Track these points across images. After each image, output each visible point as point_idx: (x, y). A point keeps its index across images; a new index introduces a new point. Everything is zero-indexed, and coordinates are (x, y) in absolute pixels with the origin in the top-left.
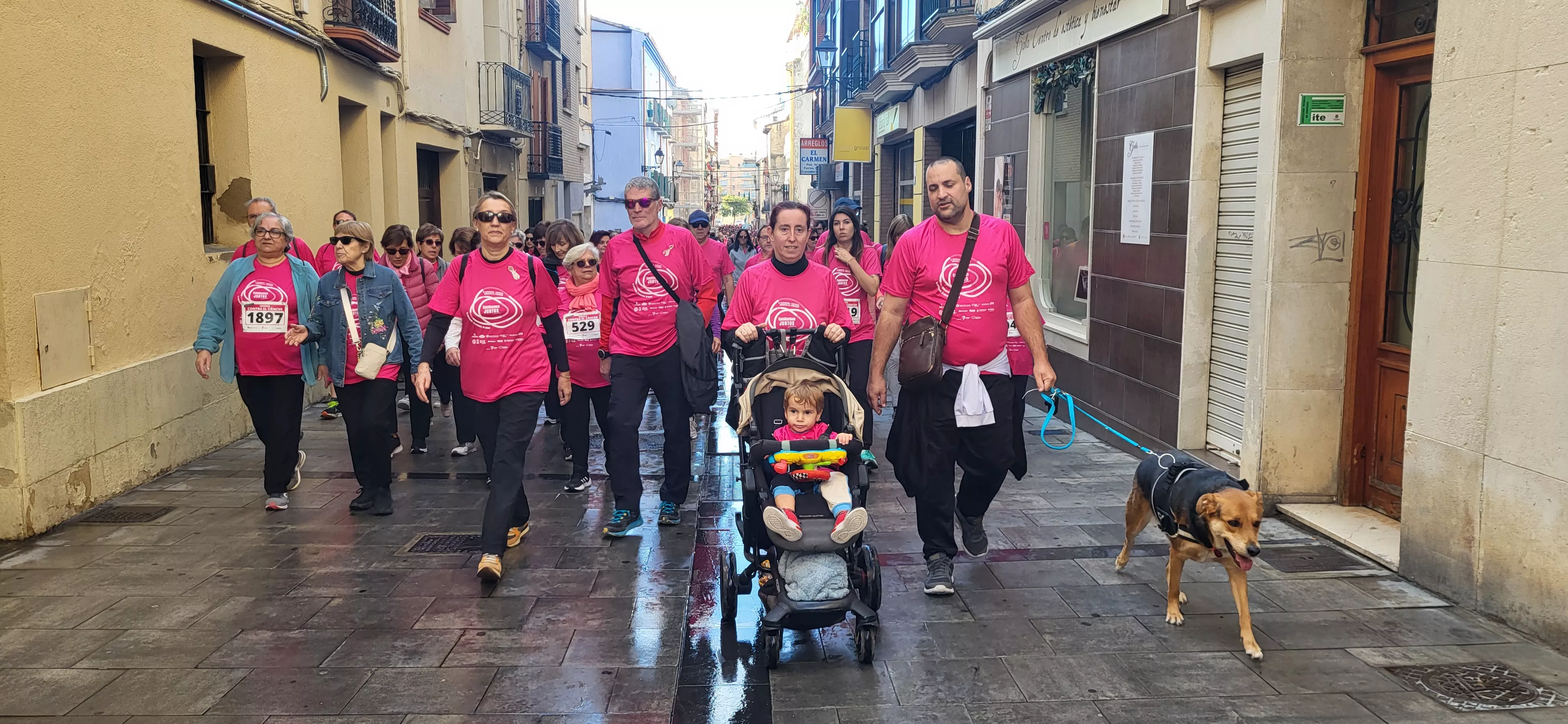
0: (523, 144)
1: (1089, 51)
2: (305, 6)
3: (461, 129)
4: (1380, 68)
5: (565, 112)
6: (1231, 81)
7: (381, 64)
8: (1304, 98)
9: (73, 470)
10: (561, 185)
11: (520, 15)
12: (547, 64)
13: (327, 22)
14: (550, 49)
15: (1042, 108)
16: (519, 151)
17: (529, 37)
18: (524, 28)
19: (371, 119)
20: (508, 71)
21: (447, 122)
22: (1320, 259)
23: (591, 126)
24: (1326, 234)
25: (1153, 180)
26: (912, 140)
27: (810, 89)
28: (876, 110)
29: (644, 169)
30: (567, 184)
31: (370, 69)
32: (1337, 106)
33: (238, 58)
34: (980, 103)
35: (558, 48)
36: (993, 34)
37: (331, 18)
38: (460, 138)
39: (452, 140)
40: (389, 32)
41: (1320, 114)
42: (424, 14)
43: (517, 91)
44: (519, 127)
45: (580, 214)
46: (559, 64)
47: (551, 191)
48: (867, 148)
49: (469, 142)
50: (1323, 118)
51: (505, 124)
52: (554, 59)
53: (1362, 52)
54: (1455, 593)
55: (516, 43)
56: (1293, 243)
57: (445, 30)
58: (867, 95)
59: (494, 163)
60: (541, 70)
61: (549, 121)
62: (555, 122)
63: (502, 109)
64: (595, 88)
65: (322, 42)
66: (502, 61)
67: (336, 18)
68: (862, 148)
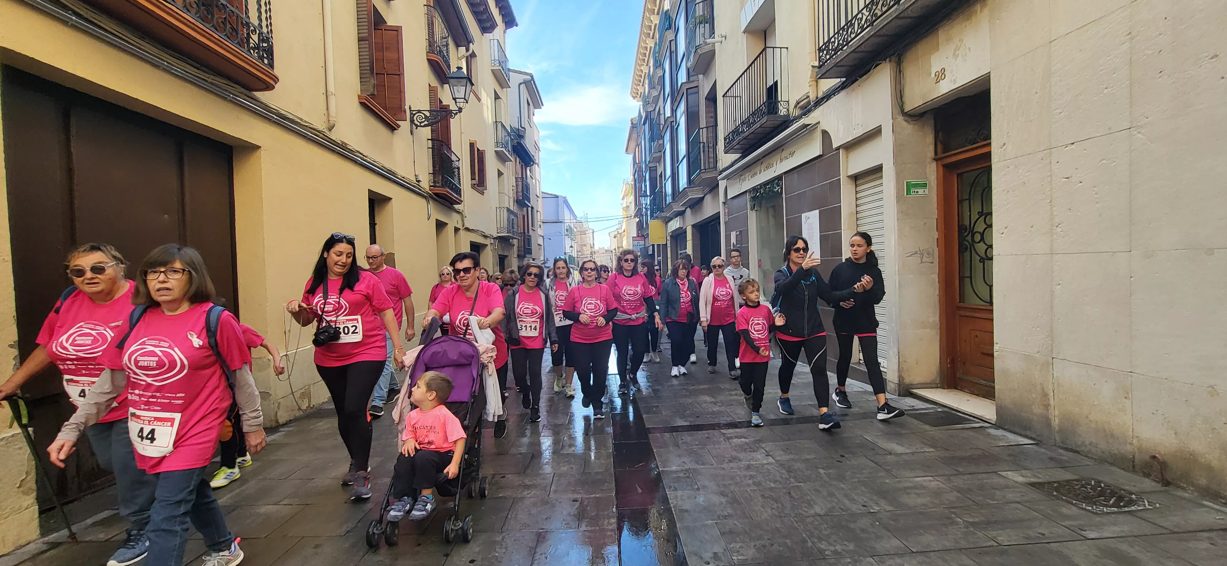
0: (515, 242)
1: (779, 178)
2: (420, 178)
3: (489, 235)
4: (945, 166)
5: (532, 229)
6: (859, 182)
7: (454, 206)
8: (907, 183)
9: (302, 391)
11: (514, 188)
12: (525, 209)
13: (431, 186)
14: (526, 202)
15: (754, 207)
16: (514, 245)
17: (517, 198)
18: (515, 193)
19: (450, 229)
20: (508, 210)
21: (483, 232)
22: (922, 262)
23: (543, 237)
24: (923, 250)
25: (820, 233)
26: (686, 232)
27: (635, 217)
28: (667, 221)
29: (565, 254)
31: (449, 208)
32: (924, 185)
33: (390, 199)
34: (721, 209)
35: (529, 202)
36: (727, 178)
37: (432, 184)
38: (489, 239)
39: (485, 240)
40: (458, 191)
41: (916, 190)
42: (473, 186)
43: (513, 219)
44: (514, 234)
46: (530, 209)
48: (664, 238)
49: (492, 241)
50: (917, 192)
51: (508, 233)
52: (528, 207)
53: (934, 159)
54: (1039, 436)
55: (512, 200)
56: (907, 255)
57: (482, 193)
58: (663, 214)
59: (503, 249)
60: (522, 211)
61: (526, 232)
62: (528, 233)
63: (506, 226)
65: (430, 195)
66: (506, 206)
67: (435, 184)
68: (661, 238)
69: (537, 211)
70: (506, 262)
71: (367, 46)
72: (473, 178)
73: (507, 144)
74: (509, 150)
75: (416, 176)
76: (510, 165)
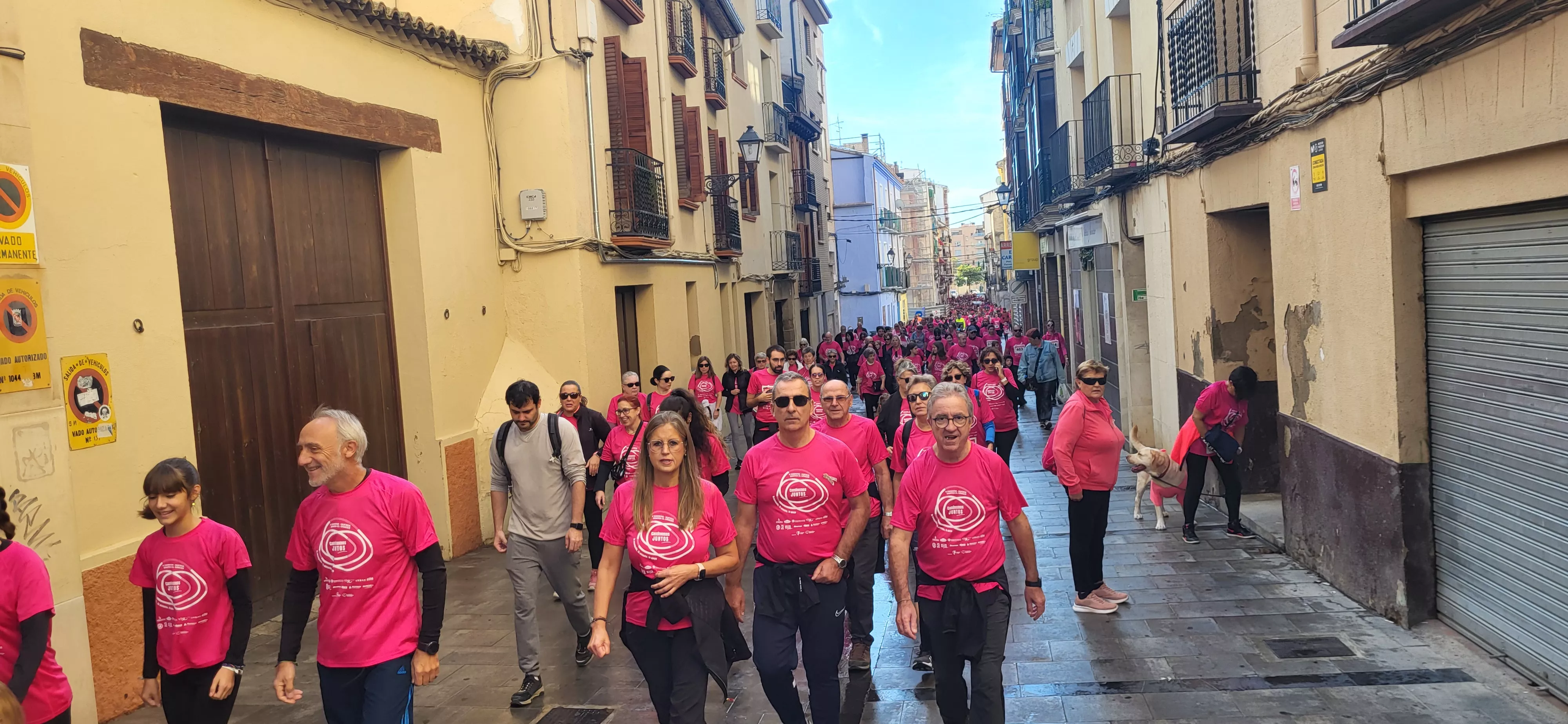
0: (796, 277)
1: (1092, 249)
3: (764, 278)
5: (820, 244)
7: (734, 260)
8: (1134, 290)
10: (820, 297)
11: (791, 191)
12: (807, 215)
14: (810, 205)
15: (1084, 270)
16: (794, 281)
17: (796, 201)
18: (793, 195)
19: (729, 289)
20: (788, 235)
21: (758, 276)
23: (835, 235)
25: (1109, 315)
29: (879, 267)
30: (823, 294)
31: (728, 263)
33: (694, 282)
35: (815, 204)
37: (716, 249)
39: (759, 286)
40: (737, 244)
42: (748, 217)
43: (794, 245)
44: (795, 266)
45: (833, 314)
47: (814, 303)
48: (1037, 260)
51: (788, 269)
52: (811, 211)
55: (789, 210)
57: (756, 221)
59: (781, 294)
60: (804, 221)
61: (811, 256)
62: (814, 255)
63: (785, 259)
64: (837, 204)
65: (716, 261)
66: (783, 229)
67: (719, 246)
68: (1033, 260)
70: (784, 309)
71: (684, 153)
72: (744, 205)
73: (781, 130)
74: (784, 136)
75: (707, 246)
76: (785, 158)
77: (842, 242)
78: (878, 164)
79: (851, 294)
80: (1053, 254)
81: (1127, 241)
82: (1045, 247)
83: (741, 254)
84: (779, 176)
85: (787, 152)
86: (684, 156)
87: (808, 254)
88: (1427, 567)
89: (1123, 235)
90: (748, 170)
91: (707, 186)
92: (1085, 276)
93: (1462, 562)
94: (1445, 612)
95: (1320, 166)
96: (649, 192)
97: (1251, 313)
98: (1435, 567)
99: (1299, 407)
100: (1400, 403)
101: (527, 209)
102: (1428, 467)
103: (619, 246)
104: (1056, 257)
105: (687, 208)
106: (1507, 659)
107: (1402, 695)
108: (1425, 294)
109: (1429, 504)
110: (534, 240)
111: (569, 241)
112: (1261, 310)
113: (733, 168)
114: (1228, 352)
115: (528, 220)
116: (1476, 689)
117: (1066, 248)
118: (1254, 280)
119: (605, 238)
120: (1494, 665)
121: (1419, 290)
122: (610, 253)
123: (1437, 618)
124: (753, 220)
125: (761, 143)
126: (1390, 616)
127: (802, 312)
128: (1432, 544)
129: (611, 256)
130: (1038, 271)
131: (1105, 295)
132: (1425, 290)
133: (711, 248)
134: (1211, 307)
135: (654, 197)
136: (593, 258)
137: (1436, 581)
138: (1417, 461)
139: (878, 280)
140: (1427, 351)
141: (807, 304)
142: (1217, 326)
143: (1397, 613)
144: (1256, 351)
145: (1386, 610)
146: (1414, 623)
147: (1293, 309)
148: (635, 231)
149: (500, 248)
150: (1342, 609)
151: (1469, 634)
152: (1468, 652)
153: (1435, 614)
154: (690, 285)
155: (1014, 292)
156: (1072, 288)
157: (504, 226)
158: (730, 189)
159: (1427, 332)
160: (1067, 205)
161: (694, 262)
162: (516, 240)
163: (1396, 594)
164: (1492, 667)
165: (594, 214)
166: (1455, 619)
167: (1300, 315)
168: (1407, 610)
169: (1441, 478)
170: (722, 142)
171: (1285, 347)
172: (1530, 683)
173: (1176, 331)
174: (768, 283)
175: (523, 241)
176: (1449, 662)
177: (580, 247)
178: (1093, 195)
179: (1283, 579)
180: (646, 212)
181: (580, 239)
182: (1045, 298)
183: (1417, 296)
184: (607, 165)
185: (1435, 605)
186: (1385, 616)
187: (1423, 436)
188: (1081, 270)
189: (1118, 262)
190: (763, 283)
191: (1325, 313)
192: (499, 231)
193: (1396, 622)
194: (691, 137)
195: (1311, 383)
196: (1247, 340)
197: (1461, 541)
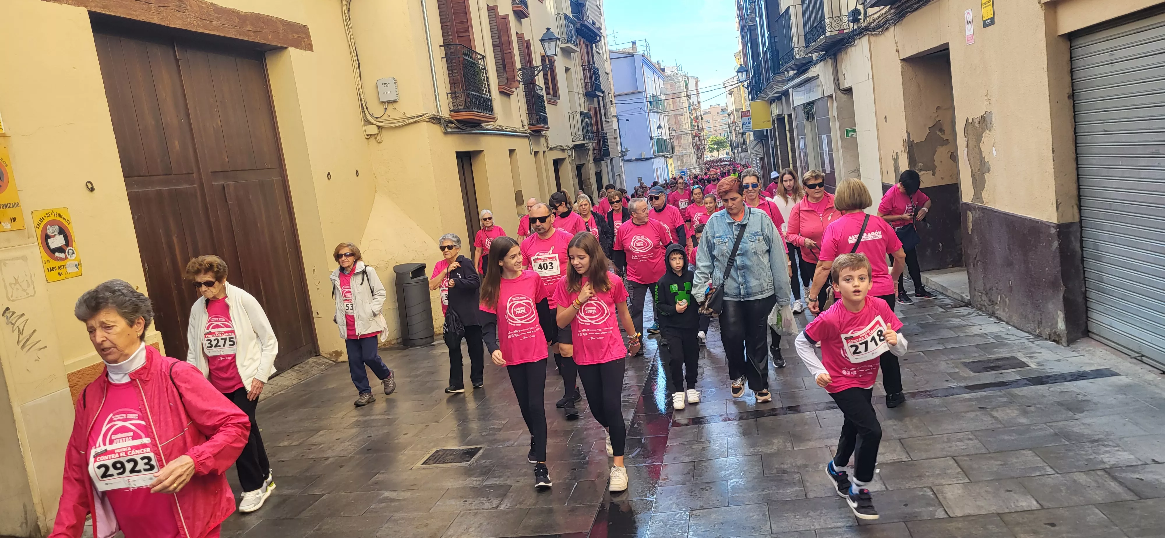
0: (590, 146)
1: (812, 103)
3: (566, 148)
5: (606, 121)
7: (543, 132)
8: (846, 129)
10: (609, 161)
11: (581, 81)
12: (595, 99)
13: (529, 126)
14: (598, 93)
16: (589, 150)
17: (586, 89)
18: (583, 85)
19: (541, 155)
20: (583, 115)
21: (562, 146)
23: (616, 117)
25: (828, 151)
29: (651, 138)
30: (611, 160)
31: (539, 136)
32: (855, 131)
33: (515, 150)
35: (600, 90)
39: (564, 154)
40: (545, 120)
42: (551, 101)
43: (587, 122)
44: (590, 140)
45: (619, 175)
46: (601, 98)
47: (605, 166)
48: (770, 121)
51: (584, 140)
52: (598, 96)
55: (582, 96)
58: (764, 95)
59: (580, 159)
60: (593, 104)
61: (600, 130)
62: (603, 130)
63: (581, 133)
64: (616, 93)
65: (530, 134)
66: (578, 110)
67: (531, 122)
68: (766, 121)
69: (609, 93)
70: (583, 171)
71: (499, 50)
72: (548, 92)
73: (571, 35)
74: (574, 39)
75: (522, 122)
76: (576, 56)
77: (622, 122)
78: (646, 61)
79: (631, 160)
80: (782, 114)
81: (839, 92)
82: (775, 110)
83: (549, 128)
84: (572, 70)
85: (577, 52)
86: (500, 53)
87: (598, 129)
88: (1080, 300)
89: (836, 88)
90: (549, 65)
91: (519, 76)
92: (807, 125)
93: (1107, 292)
94: (1095, 331)
95: (989, 6)
96: (476, 78)
97: (937, 134)
98: (1086, 299)
99: (977, 195)
100: (1056, 177)
101: (383, 93)
102: (1079, 224)
103: (456, 120)
104: (784, 118)
105: (505, 93)
106: (1143, 358)
107: (1067, 389)
108: (1073, 93)
109: (1080, 252)
110: (391, 117)
111: (418, 117)
112: (944, 131)
113: (537, 61)
114: (921, 164)
115: (385, 102)
116: (1122, 380)
117: (792, 106)
118: (938, 108)
119: (445, 113)
120: (1134, 364)
121: (1069, 90)
122: (449, 125)
123: (1088, 337)
124: (555, 104)
125: (558, 41)
126: (1053, 338)
127: (596, 173)
128: (1083, 282)
129: (451, 128)
130: (770, 130)
131: (824, 137)
132: (1073, 90)
133: (526, 123)
134: (907, 131)
135: (480, 81)
136: (437, 130)
137: (1087, 309)
138: (1070, 221)
139: (651, 149)
140: (1076, 136)
141: (600, 167)
142: (912, 145)
143: (1059, 336)
144: (941, 162)
145: (1050, 335)
146: (1071, 342)
147: (970, 121)
148: (467, 108)
149: (365, 125)
150: (1016, 338)
151: (1113, 344)
152: (1114, 357)
153: (1087, 333)
154: (511, 151)
155: (753, 149)
156: (798, 136)
157: (367, 108)
158: (536, 78)
159: (1075, 122)
160: (792, 73)
161: (512, 134)
162: (377, 118)
163: (1057, 321)
164: (1132, 365)
165: (435, 95)
166: (1102, 335)
167: (977, 125)
168: (1066, 332)
169: (1089, 232)
170: (528, 43)
171: (965, 152)
172: (1162, 372)
173: (880, 154)
174: (570, 151)
175: (382, 118)
176: (1099, 365)
177: (427, 120)
178: (811, 62)
179: (971, 323)
180: (475, 93)
181: (426, 114)
182: (777, 150)
183: (1067, 95)
184: (442, 58)
185: (1087, 327)
186: (1050, 339)
187: (1074, 201)
188: (805, 121)
189: (833, 110)
190: (566, 151)
191: (996, 120)
192: (363, 112)
193: (1058, 342)
194: (504, 38)
195: (986, 175)
196: (934, 154)
197: (1106, 277)
